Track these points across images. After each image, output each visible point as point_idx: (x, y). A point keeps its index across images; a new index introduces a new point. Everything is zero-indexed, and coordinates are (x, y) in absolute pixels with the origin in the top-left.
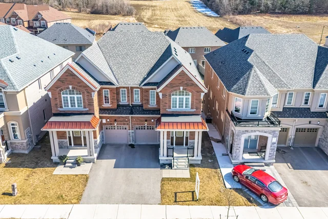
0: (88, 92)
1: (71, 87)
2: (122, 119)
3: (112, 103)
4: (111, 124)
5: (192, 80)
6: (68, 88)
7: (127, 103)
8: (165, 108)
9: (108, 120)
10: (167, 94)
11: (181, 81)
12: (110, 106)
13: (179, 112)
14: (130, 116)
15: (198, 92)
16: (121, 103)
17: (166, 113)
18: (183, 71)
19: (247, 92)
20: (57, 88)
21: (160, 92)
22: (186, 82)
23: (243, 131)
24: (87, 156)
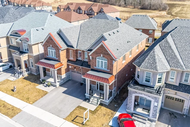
0: (58, 50)
1: (51, 45)
2: (78, 68)
3: (74, 58)
4: (73, 69)
5: (107, 51)
6: (50, 46)
7: (81, 60)
8: (93, 65)
9: (72, 67)
10: (94, 58)
11: (101, 51)
12: (73, 59)
13: (101, 70)
14: (81, 67)
15: (111, 59)
16: (78, 59)
17: (94, 69)
18: (102, 44)
19: (141, 66)
20: (46, 45)
21: (91, 55)
22: (104, 52)
23: (133, 92)
24: (53, 83)
